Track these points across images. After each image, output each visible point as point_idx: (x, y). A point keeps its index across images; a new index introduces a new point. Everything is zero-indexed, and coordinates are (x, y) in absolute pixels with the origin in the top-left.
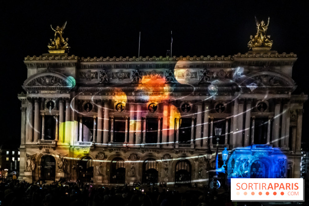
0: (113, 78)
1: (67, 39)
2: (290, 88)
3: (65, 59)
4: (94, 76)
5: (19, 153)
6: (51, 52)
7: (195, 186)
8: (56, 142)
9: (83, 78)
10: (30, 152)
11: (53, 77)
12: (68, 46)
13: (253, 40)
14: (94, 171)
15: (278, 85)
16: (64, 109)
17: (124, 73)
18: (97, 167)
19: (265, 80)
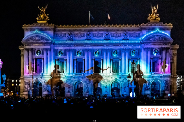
0: (75, 37)
1: (48, 15)
2: (170, 42)
3: (47, 26)
4: (64, 36)
5: (20, 81)
6: (38, 22)
7: (122, 96)
8: (42, 74)
9: (58, 37)
10: (26, 80)
11: (40, 36)
12: (48, 18)
13: (150, 16)
14: (65, 90)
15: (163, 40)
16: (47, 54)
17: (82, 34)
18: (67, 88)
19: (157, 38)
